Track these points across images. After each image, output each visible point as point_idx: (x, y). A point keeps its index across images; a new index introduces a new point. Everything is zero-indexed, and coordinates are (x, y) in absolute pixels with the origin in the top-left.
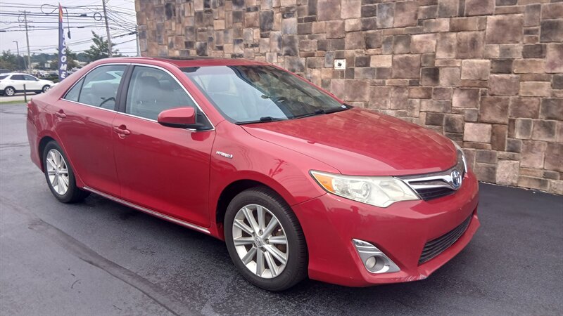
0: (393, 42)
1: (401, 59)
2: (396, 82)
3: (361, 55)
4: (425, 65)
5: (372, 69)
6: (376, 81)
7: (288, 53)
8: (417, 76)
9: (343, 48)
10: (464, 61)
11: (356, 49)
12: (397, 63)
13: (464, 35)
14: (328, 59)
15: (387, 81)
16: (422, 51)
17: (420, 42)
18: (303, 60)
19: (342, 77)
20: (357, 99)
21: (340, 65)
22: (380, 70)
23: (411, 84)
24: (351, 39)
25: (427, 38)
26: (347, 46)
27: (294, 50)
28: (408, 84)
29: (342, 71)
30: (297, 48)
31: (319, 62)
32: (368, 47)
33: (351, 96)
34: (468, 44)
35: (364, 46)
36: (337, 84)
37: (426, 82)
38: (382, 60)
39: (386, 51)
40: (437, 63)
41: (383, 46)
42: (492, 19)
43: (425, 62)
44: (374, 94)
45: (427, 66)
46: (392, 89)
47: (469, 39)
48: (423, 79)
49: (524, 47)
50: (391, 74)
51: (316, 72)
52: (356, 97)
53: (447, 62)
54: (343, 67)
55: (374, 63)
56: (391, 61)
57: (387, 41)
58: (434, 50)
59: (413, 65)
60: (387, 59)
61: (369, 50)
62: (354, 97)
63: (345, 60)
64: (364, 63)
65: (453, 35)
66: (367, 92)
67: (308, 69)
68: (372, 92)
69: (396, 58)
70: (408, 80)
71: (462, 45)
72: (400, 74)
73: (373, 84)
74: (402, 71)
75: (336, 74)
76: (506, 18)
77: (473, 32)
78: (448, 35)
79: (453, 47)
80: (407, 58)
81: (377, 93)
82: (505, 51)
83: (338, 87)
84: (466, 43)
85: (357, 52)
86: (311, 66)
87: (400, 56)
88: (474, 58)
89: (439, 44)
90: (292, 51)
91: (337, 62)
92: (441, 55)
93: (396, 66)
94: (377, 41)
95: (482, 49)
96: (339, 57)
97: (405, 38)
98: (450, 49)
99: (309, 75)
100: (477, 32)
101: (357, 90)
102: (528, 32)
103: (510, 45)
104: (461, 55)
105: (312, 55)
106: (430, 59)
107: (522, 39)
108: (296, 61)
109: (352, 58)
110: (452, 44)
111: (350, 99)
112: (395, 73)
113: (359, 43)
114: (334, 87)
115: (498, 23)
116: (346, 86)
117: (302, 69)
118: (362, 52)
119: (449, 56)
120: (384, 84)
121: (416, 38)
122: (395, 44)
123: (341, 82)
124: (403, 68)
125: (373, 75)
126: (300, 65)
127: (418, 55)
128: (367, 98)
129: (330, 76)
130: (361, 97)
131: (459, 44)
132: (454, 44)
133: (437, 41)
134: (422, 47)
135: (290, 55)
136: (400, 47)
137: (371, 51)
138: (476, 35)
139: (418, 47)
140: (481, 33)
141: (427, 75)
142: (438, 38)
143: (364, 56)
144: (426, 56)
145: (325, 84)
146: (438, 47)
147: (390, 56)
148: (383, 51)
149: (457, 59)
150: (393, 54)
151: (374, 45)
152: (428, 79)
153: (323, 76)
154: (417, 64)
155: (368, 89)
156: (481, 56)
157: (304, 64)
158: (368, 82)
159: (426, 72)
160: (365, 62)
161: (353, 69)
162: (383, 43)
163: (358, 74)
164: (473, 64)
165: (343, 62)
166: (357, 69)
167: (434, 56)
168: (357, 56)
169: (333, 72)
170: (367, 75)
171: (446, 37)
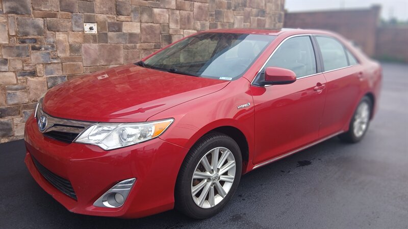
0: (139, 12)
1: (147, 27)
2: (145, 45)
3: (113, 21)
4: (163, 33)
5: (124, 34)
6: (129, 45)
7: (14, 11)
8: (159, 41)
9: (93, 12)
10: (185, 31)
11: (107, 14)
12: (145, 30)
13: (184, 13)
14: (76, 22)
15: (138, 45)
16: (161, 21)
17: (159, 14)
18: (40, 22)
19: (95, 41)
20: (112, 63)
21: (91, 29)
22: (131, 35)
23: (156, 47)
24: (101, 4)
25: (163, 12)
26: (97, 10)
27: (25, 7)
28: (153, 47)
29: (94, 35)
30: (30, 6)
31: (64, 24)
32: (119, 13)
33: (107, 61)
34: (186, 19)
35: (115, 12)
36: (89, 48)
37: (164, 45)
38: (132, 27)
39: (135, 19)
40: (171, 32)
41: (132, 15)
42: (197, 4)
43: (164, 31)
44: (128, 56)
45: (165, 33)
46: (142, 52)
47: (186, 16)
48: (163, 44)
49: (210, 24)
50: (141, 39)
51: (61, 36)
52: (111, 61)
53: (176, 31)
54: (95, 31)
55: (126, 28)
56: (139, 28)
57: (135, 11)
58: (168, 22)
59: (156, 32)
60: (137, 26)
61: (120, 17)
62: (109, 62)
63: (96, 24)
64: (117, 29)
65: (178, 12)
66: (121, 55)
67: (48, 32)
68: (126, 55)
69: (144, 25)
70: (154, 44)
71: (183, 20)
72: (147, 39)
73: (126, 48)
74: (148, 36)
75: (86, 38)
76: (203, 5)
77: (188, 12)
78: (175, 11)
79: (179, 21)
80: (151, 25)
81: (130, 56)
82: (203, 26)
83: (92, 52)
84: (185, 18)
85: (109, 17)
86: (52, 28)
87: (147, 24)
88: (189, 29)
89: (171, 18)
90: (22, 9)
91: (87, 27)
92: (173, 26)
93: (144, 33)
94: (126, 9)
95: (192, 23)
96: (89, 20)
97: (148, 10)
98: (176, 22)
99: (52, 40)
100: (190, 12)
101: (112, 53)
102: (211, 15)
103: (204, 22)
104: (183, 26)
105: (54, 16)
106: (166, 28)
107: (209, 19)
108: (29, 21)
109: (104, 22)
110: (178, 18)
111: (105, 64)
112: (143, 38)
113: (110, 9)
114: (86, 52)
115: (200, 8)
116: (100, 50)
117: (40, 33)
118: (113, 18)
119: (177, 26)
120: (135, 48)
121: (156, 11)
122: (141, 14)
123: (94, 47)
124: (149, 34)
125: (125, 39)
126: (36, 27)
127: (158, 25)
128: (122, 61)
129: (80, 40)
130: (116, 60)
131: (181, 19)
132: (179, 18)
133: (169, 15)
134: (161, 19)
135: (17, 14)
136: (145, 17)
137: (122, 18)
138: (190, 14)
139: (158, 18)
140: (192, 13)
141: (165, 40)
142: (170, 13)
143: (116, 21)
144: (164, 26)
145: (74, 49)
146: (170, 20)
147: (139, 24)
148: (133, 19)
149: (180, 29)
150: (141, 22)
151: (125, 12)
152: (166, 43)
153: (71, 40)
154: (158, 32)
155: (122, 53)
156: (192, 28)
157: (43, 26)
158: (122, 46)
159: (164, 38)
160: (117, 27)
161: (106, 34)
162: (132, 11)
163: (111, 38)
164: (190, 33)
165: (95, 26)
166: (110, 34)
167: (169, 26)
168: (109, 21)
169: (84, 36)
170: (121, 40)
171: (174, 13)
